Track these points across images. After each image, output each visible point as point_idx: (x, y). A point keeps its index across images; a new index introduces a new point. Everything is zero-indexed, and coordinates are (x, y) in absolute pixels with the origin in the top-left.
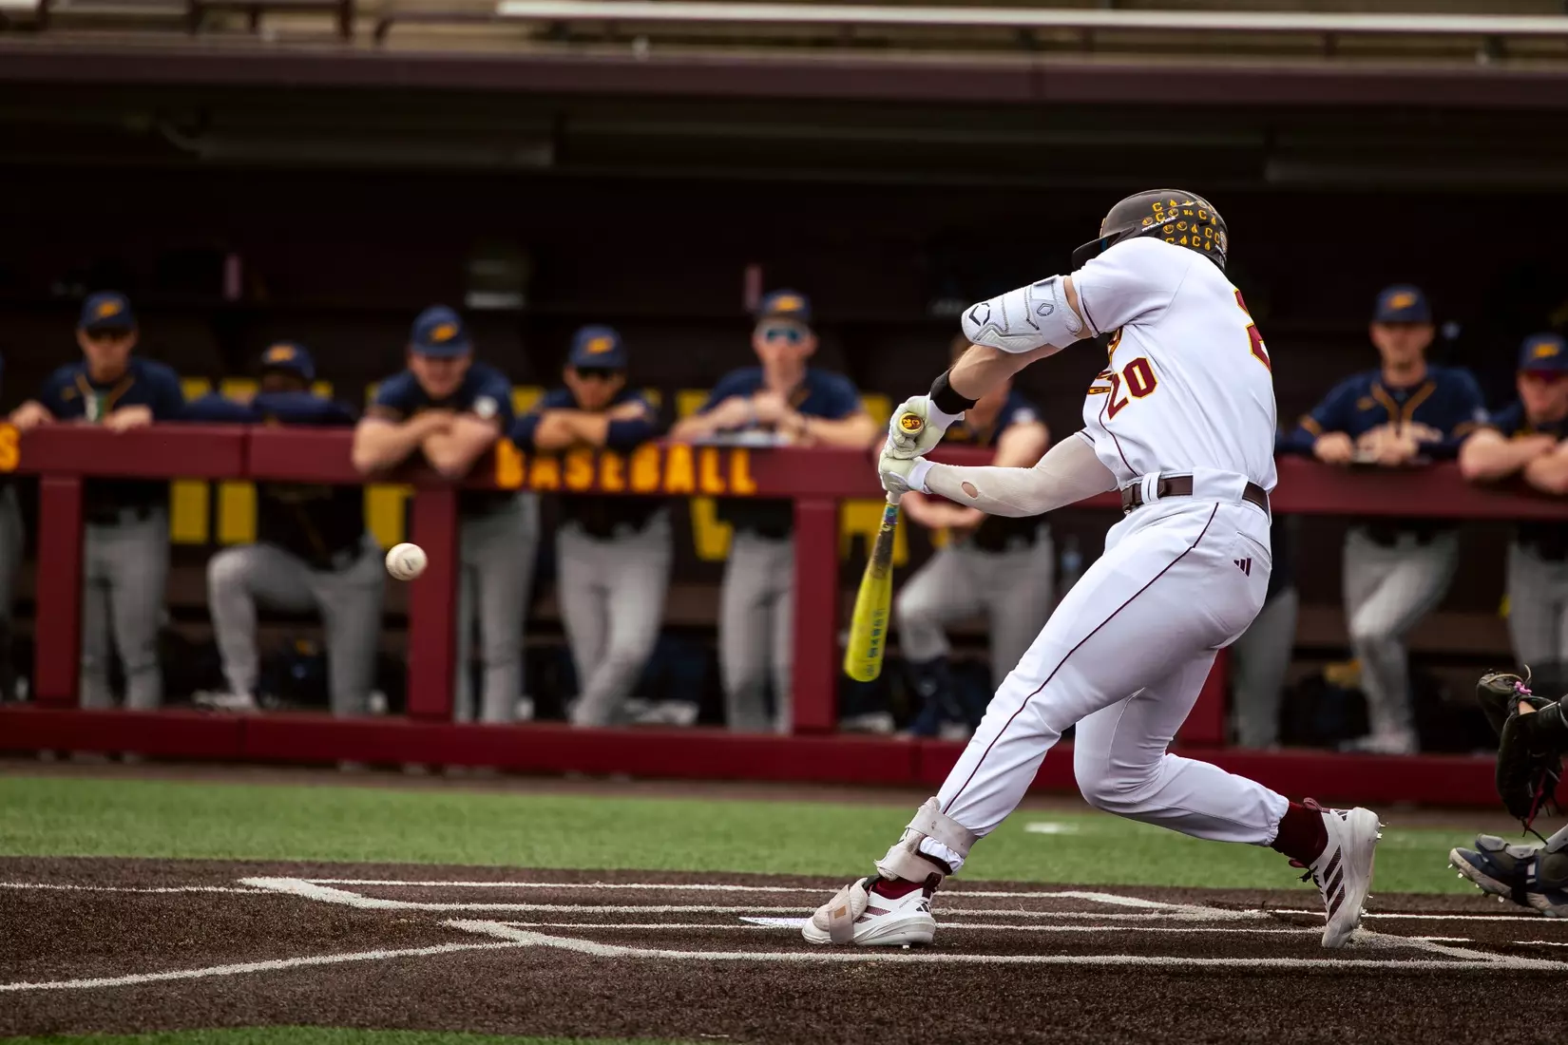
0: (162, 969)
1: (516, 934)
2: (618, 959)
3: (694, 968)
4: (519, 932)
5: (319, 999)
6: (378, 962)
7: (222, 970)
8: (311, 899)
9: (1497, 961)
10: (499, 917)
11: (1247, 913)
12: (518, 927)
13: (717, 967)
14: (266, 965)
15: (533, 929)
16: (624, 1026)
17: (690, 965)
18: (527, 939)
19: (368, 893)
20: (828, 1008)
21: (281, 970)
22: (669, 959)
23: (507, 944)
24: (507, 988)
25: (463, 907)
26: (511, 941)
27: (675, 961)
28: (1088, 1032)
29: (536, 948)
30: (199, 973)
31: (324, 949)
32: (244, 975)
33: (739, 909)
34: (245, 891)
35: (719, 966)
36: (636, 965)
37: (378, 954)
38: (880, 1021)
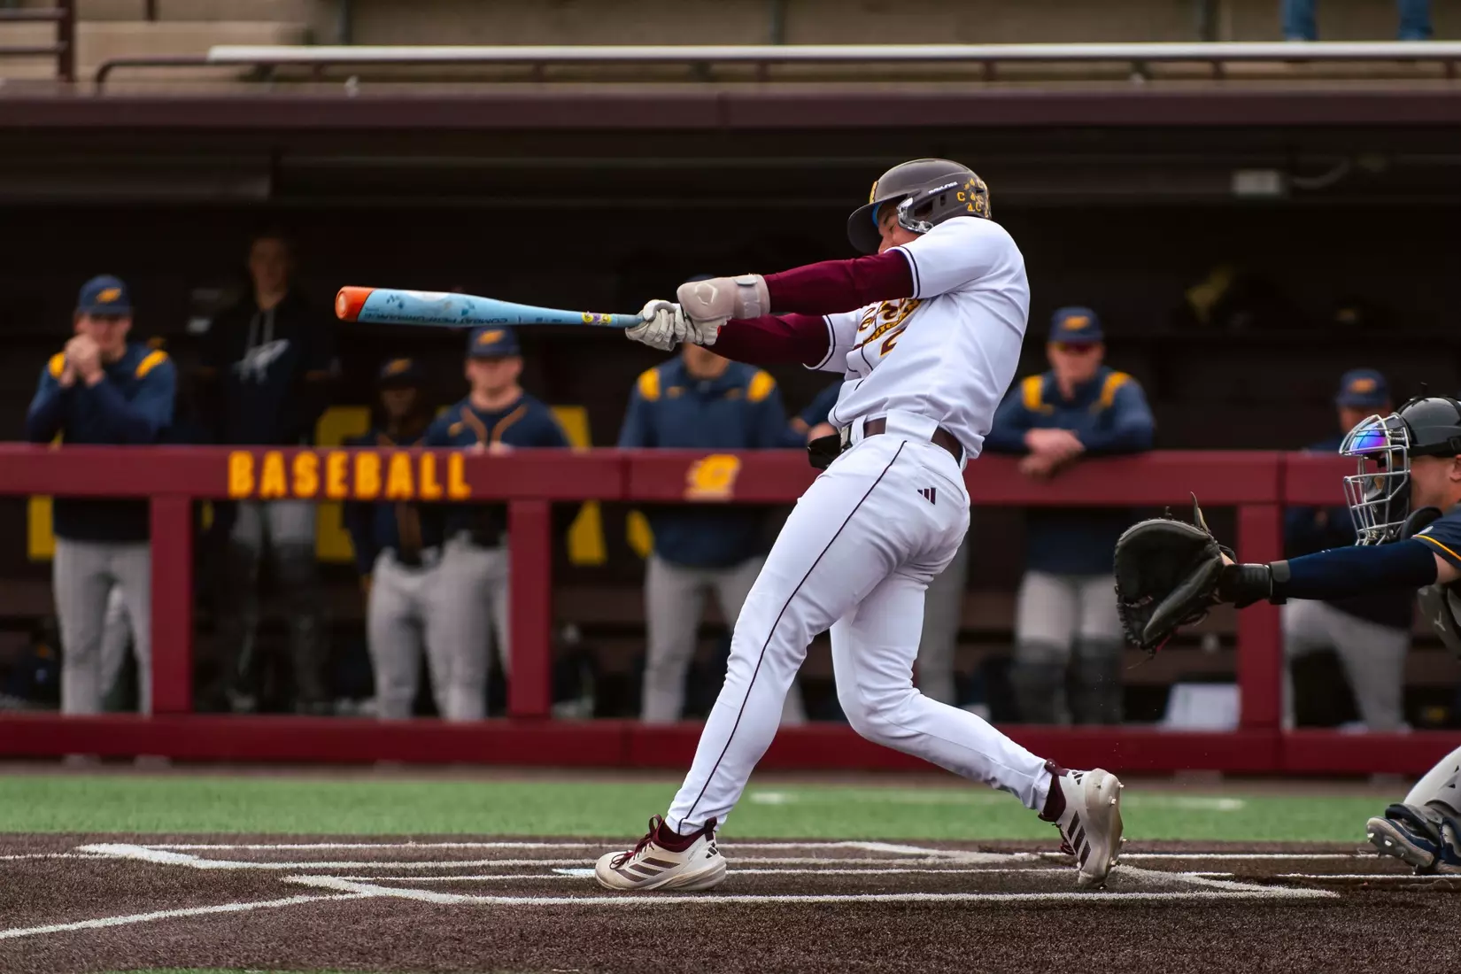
0: (37, 924)
1: (356, 887)
2: (459, 906)
3: (529, 912)
4: (357, 885)
5: (192, 946)
6: (236, 915)
7: (94, 924)
8: (152, 863)
9: (1261, 891)
10: (334, 873)
11: (1018, 856)
12: (354, 881)
13: (550, 911)
14: (134, 918)
15: (368, 882)
16: (480, 963)
17: (525, 910)
18: (369, 891)
19: (204, 855)
20: (662, 944)
21: (149, 922)
22: (505, 905)
23: (349, 896)
24: (364, 932)
25: (295, 865)
26: (353, 892)
27: (510, 907)
28: (907, 961)
29: (378, 899)
30: (74, 927)
31: (181, 904)
32: (117, 927)
33: (551, 862)
34: (87, 856)
35: (552, 910)
36: (474, 912)
37: (233, 907)
38: (714, 955)
